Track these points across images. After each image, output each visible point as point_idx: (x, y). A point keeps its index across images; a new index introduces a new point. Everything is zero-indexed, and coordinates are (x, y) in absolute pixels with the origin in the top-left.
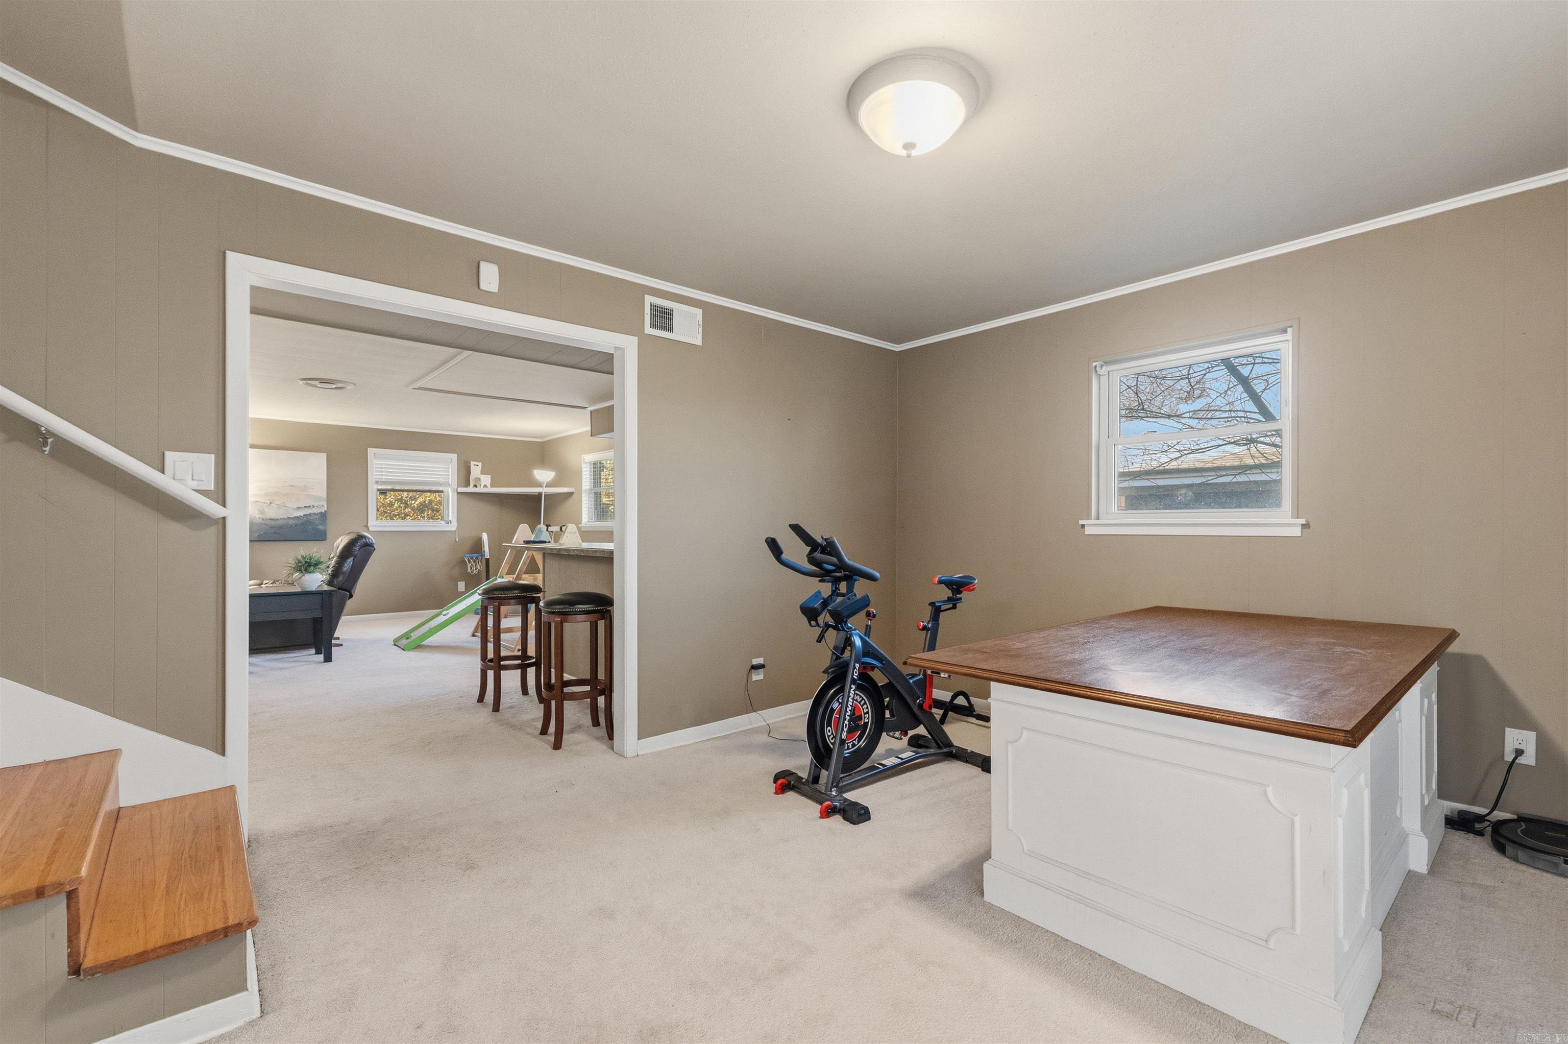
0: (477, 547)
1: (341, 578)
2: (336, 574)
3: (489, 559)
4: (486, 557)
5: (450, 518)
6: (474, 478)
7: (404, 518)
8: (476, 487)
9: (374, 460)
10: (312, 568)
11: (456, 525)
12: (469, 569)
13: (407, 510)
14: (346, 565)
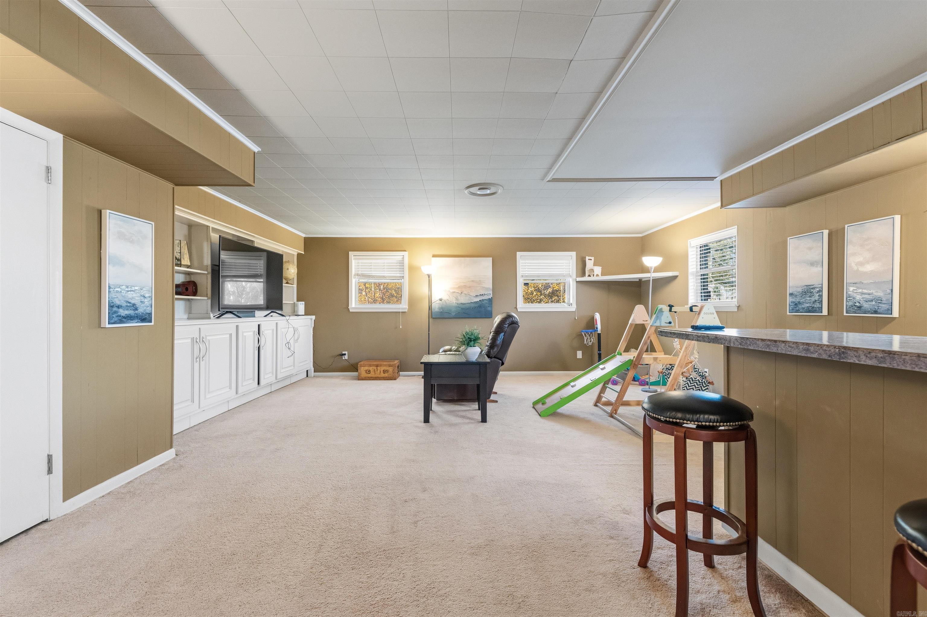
0: (591, 324)
1: (495, 349)
2: (492, 345)
3: (600, 334)
4: (598, 332)
5: (571, 302)
6: (588, 269)
7: (540, 302)
8: (590, 276)
9: (521, 260)
10: (473, 342)
11: (576, 307)
12: (585, 340)
13: (541, 297)
14: (499, 339)
